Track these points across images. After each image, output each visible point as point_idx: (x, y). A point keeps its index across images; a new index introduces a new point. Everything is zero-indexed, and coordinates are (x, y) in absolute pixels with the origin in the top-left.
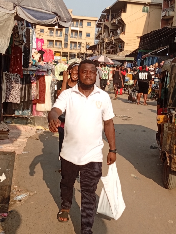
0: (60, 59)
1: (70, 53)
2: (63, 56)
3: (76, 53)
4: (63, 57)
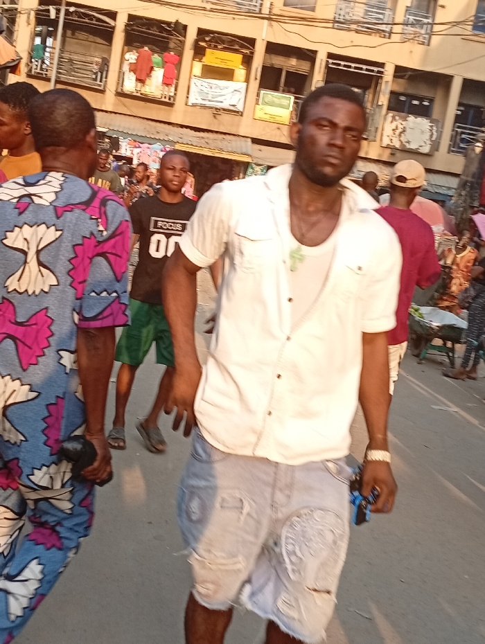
0: (240, 108)
1: (330, 56)
2: (270, 80)
3: (382, 65)
4: (268, 95)
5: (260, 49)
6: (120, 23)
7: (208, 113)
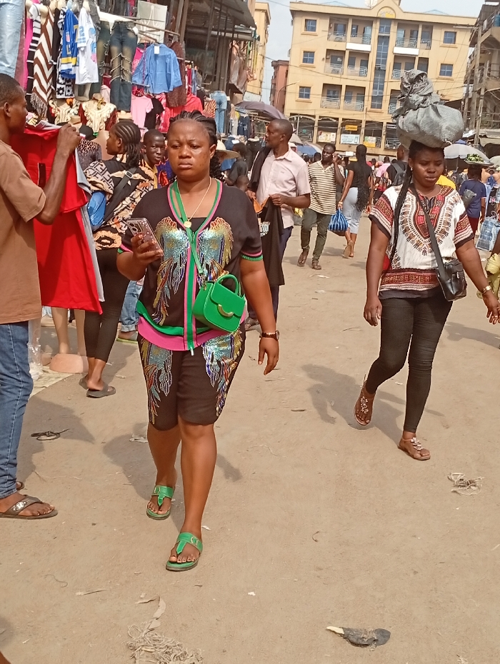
1: (388, 123)
5: (363, 125)
6: (317, 120)
7: (347, 146)
